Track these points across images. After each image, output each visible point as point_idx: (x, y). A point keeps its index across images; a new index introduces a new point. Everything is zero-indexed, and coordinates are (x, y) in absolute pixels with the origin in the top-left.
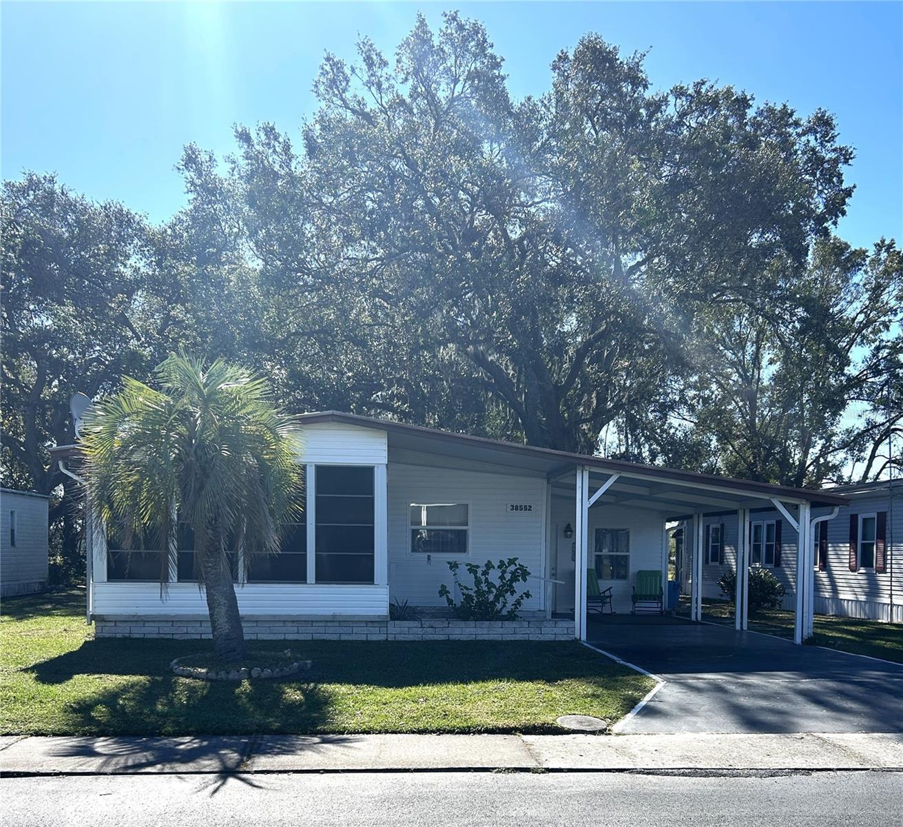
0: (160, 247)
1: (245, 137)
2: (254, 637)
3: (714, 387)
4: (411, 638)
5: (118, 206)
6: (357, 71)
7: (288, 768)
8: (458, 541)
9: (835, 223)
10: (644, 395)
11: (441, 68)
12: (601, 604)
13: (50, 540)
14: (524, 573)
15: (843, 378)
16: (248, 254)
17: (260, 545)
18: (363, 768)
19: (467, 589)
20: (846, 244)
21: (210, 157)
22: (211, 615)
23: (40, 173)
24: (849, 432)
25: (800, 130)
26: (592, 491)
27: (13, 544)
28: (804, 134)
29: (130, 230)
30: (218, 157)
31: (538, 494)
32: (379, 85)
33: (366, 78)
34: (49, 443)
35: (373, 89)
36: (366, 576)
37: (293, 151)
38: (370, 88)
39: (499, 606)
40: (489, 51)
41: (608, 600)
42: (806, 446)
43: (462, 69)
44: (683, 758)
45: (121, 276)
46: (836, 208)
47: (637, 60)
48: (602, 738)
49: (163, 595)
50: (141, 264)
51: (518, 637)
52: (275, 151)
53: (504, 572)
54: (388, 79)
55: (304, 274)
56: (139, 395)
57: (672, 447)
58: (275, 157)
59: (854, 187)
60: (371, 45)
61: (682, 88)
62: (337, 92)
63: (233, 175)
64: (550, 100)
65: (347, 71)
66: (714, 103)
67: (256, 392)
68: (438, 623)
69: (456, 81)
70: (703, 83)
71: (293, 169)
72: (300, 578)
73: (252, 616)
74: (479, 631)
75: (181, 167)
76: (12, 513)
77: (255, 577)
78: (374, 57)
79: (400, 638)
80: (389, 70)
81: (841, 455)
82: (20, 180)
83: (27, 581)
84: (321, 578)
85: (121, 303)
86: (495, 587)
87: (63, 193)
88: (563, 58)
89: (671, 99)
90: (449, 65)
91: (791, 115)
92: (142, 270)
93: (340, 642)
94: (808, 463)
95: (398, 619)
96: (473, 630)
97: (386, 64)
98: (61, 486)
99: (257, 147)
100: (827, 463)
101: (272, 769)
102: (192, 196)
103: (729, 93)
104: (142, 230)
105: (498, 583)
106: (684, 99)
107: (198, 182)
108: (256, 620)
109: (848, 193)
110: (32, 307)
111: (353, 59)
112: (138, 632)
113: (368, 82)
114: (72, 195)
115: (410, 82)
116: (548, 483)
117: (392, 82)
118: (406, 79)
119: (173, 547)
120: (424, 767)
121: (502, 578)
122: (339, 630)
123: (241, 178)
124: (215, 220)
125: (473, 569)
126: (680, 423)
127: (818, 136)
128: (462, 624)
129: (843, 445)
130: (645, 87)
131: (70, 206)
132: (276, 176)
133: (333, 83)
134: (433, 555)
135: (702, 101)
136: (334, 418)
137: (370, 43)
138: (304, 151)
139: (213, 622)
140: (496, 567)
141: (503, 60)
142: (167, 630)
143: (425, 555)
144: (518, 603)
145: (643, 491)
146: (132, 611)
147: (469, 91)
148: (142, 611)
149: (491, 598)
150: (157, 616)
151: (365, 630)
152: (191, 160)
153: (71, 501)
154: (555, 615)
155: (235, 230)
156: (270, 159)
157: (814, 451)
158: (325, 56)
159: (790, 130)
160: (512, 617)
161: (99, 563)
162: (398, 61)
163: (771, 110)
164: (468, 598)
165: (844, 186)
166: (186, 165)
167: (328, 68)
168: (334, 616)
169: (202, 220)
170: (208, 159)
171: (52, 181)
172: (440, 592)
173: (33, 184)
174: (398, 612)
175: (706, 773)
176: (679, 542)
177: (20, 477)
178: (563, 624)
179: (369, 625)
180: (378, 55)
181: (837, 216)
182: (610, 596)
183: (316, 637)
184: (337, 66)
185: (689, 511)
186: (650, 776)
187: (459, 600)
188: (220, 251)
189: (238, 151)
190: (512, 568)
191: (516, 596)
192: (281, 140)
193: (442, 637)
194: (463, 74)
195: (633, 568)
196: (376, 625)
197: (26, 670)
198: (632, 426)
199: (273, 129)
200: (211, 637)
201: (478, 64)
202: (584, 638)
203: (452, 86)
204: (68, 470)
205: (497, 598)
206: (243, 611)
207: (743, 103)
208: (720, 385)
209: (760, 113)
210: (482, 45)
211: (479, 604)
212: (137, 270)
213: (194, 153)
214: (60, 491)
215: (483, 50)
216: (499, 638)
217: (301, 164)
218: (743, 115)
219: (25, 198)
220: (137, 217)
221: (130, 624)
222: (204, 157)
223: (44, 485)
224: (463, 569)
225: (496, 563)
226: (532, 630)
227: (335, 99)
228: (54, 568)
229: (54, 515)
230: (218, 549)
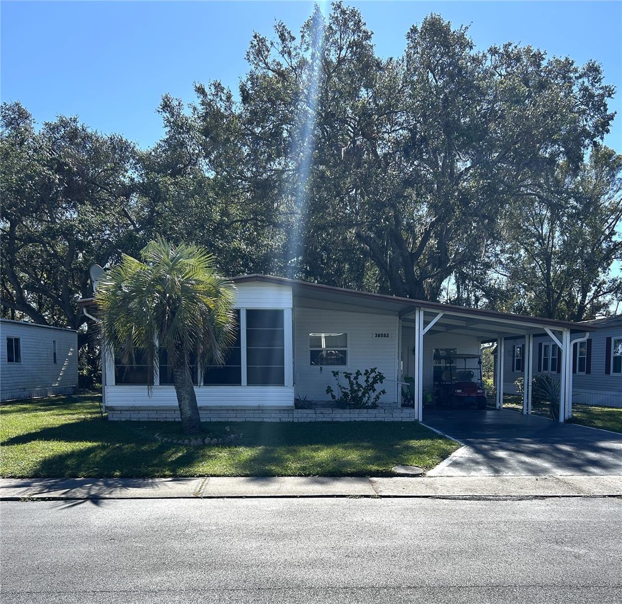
0: (146, 163)
1: (201, 90)
2: (208, 420)
3: (522, 252)
4: (308, 420)
5: (119, 137)
6: (275, 44)
7: (223, 495)
8: (342, 359)
9: (602, 138)
11: (331, 40)
13: (79, 359)
14: (381, 378)
17: (211, 361)
19: (345, 389)
20: (613, 151)
21: (179, 103)
22: (180, 405)
23: (68, 116)
25: (577, 75)
26: (426, 324)
27: (55, 362)
28: (580, 77)
29: (127, 153)
30: (184, 103)
31: (393, 325)
32: (290, 53)
33: (281, 49)
34: (78, 295)
35: (286, 56)
36: (280, 382)
37: (233, 99)
38: (283, 55)
39: (365, 399)
40: (363, 27)
43: (345, 40)
45: (123, 184)
46: (603, 127)
47: (463, 32)
48: (419, 479)
49: (150, 393)
50: (135, 176)
51: (377, 419)
52: (221, 99)
53: (368, 377)
54: (295, 49)
55: (243, 180)
58: (222, 103)
59: (616, 113)
60: (285, 26)
61: (496, 48)
62: (261, 59)
63: (194, 116)
64: (403, 61)
65: (269, 45)
66: (518, 58)
67: (207, 262)
68: (327, 411)
69: (341, 49)
70: (511, 44)
71: (233, 111)
72: (237, 382)
73: (208, 407)
74: (352, 416)
75: (161, 110)
76: (54, 342)
77: (209, 381)
78: (286, 34)
79: (302, 420)
80: (297, 43)
82: (55, 121)
83: (64, 387)
84: (250, 382)
85: (122, 202)
86: (362, 387)
87: (83, 130)
88: (414, 30)
89: (488, 56)
90: (336, 38)
91: (571, 65)
92: (136, 180)
94: (587, 302)
95: (300, 408)
96: (348, 415)
97: (294, 39)
98: (85, 324)
99: (210, 97)
100: (599, 302)
102: (168, 129)
103: (529, 50)
104: (135, 153)
105: (364, 385)
106: (497, 56)
107: (172, 120)
108: (205, 409)
109: (611, 118)
110: (64, 205)
112: (135, 417)
113: (282, 51)
114: (89, 131)
115: (310, 51)
116: (400, 319)
117: (298, 50)
118: (308, 49)
119: (156, 364)
120: (306, 495)
121: (367, 381)
122: (262, 415)
123: (199, 118)
124: (182, 144)
125: (348, 376)
126: (497, 277)
127: (590, 78)
128: (341, 411)
129: (610, 291)
130: (471, 48)
131: (88, 138)
132: (223, 116)
133: (259, 52)
134: (324, 367)
136: (258, 279)
137: (284, 24)
138: (240, 99)
139: (181, 410)
140: (363, 374)
141: (372, 33)
142: (154, 417)
143: (318, 367)
144: (377, 397)
146: (131, 404)
147: (350, 55)
148: (138, 404)
149: (360, 394)
150: (147, 407)
151: (279, 415)
152: (166, 105)
153: (91, 334)
154: (403, 405)
155: (196, 151)
156: (218, 105)
158: (254, 34)
159: (571, 75)
160: (374, 406)
161: (109, 372)
162: (302, 37)
163: (558, 62)
164: (346, 395)
165: (608, 113)
166: (163, 108)
167: (255, 43)
169: (174, 145)
170: (177, 104)
171: (75, 121)
172: (327, 390)
173: (63, 123)
174: (300, 404)
175: (480, 498)
177: (59, 318)
178: (407, 411)
179: (282, 412)
180: (289, 32)
181: (603, 134)
183: (247, 420)
184: (262, 42)
185: (495, 336)
186: (444, 500)
187: (338, 394)
188: (186, 166)
189: (197, 100)
190: (373, 375)
191: (376, 393)
192: (225, 91)
193: (328, 420)
194: (345, 44)
196: (286, 412)
198: (461, 280)
199: (220, 84)
200: (180, 420)
201: (356, 37)
202: (421, 420)
203: (339, 52)
204: (90, 314)
205: (364, 394)
206: (200, 404)
207: (539, 57)
209: (551, 64)
210: (358, 24)
211: (353, 398)
212: (132, 180)
213: (169, 101)
214: (85, 327)
215: (359, 27)
217: (238, 108)
218: (539, 65)
219: (58, 133)
220: (132, 144)
221: (130, 412)
222: (174, 103)
223: (75, 322)
224: (341, 376)
225: (363, 372)
226: (387, 415)
227: (260, 63)
228: (81, 377)
229: (81, 343)
230: (183, 364)
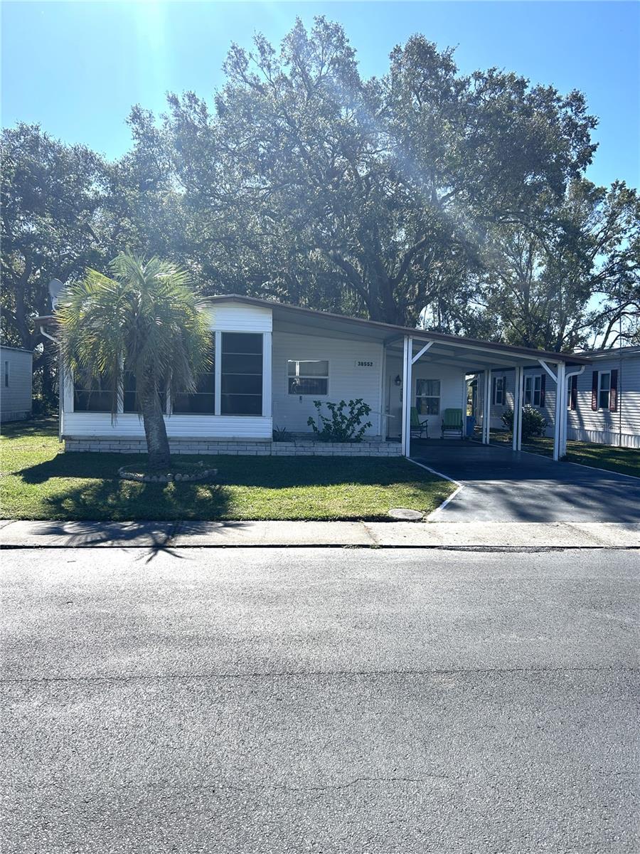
0: (113, 177)
1: (174, 101)
2: (177, 452)
3: (500, 281)
4: (287, 454)
5: (84, 148)
6: (254, 56)
7: (200, 544)
8: (321, 387)
9: (584, 169)
10: (451, 287)
11: (313, 55)
12: (419, 432)
13: (33, 383)
14: (366, 410)
15: (589, 277)
16: (176, 183)
17: (182, 388)
18: (253, 544)
19: (327, 420)
20: (592, 183)
21: (150, 115)
22: (147, 437)
23: (29, 123)
24: (592, 314)
25: (561, 104)
26: (415, 353)
27: (7, 385)
28: (564, 106)
29: (92, 165)
30: (155, 115)
31: (377, 354)
32: (269, 67)
33: (260, 61)
34: (33, 314)
35: (265, 69)
36: (256, 410)
37: (208, 111)
38: (262, 68)
39: (349, 432)
40: (346, 44)
41: (425, 429)
42: (563, 324)
43: (327, 56)
44: (475, 539)
45: (86, 197)
46: (585, 159)
47: (449, 53)
48: (420, 524)
49: (114, 422)
50: (99, 189)
51: (362, 454)
52: (195, 111)
53: (353, 409)
54: (275, 63)
55: (215, 197)
56: (98, 281)
57: (470, 322)
58: (196, 115)
59: (598, 144)
60: (263, 39)
61: (480, 73)
62: (239, 71)
63: (166, 128)
64: (388, 80)
65: (247, 57)
66: (502, 84)
67: (182, 280)
68: (306, 444)
69: (323, 65)
70: (495, 70)
71: (208, 124)
72: (210, 411)
73: (177, 437)
74: (335, 450)
75: (129, 121)
76: (6, 363)
77: (177, 410)
78: (266, 47)
79: (280, 454)
80: (277, 56)
81: (587, 330)
82: (15, 128)
83: (16, 412)
84: (225, 412)
85: (85, 216)
86: (346, 419)
87: (45, 138)
88: (398, 50)
89: (472, 80)
90: (318, 53)
91: (555, 93)
92: (101, 193)
93: (237, 456)
94: (565, 335)
95: (279, 441)
96: (331, 449)
97: (274, 52)
98: (42, 345)
99: (183, 108)
100: (577, 335)
101: (189, 545)
102: (136, 142)
103: (512, 77)
104: (101, 165)
105: (348, 416)
106: (481, 80)
107: (141, 132)
108: (179, 441)
109: (594, 148)
110: (22, 218)
111: (251, 48)
112: (95, 448)
113: (261, 64)
114: (51, 140)
115: (291, 65)
116: (384, 347)
117: (278, 64)
118: (288, 63)
119: (120, 388)
120: (295, 544)
121: (351, 412)
122: (237, 448)
123: (171, 129)
124: (153, 159)
125: (331, 406)
126: (477, 306)
127: (574, 108)
128: (323, 444)
129: (589, 323)
130: (455, 72)
131: (50, 147)
132: (196, 129)
133: (236, 64)
134: (303, 396)
135: (494, 83)
136: (236, 299)
137: (262, 37)
138: (216, 112)
139: (148, 442)
140: (347, 405)
141: (356, 51)
142: (116, 447)
143: (298, 396)
144: (363, 430)
145: (451, 354)
146: (90, 433)
147: (332, 72)
148: (99, 433)
149: (344, 426)
150: (108, 437)
151: (256, 448)
152: (136, 116)
153: (49, 355)
154: (388, 439)
155: (167, 166)
156: (192, 117)
157: (569, 327)
158: (232, 45)
159: (554, 104)
160: (358, 440)
161: (68, 399)
162: (283, 50)
163: (541, 90)
164: (328, 426)
165: (591, 144)
166: (133, 120)
167: (233, 54)
168: (233, 438)
169: (143, 160)
170: (148, 116)
171: (37, 129)
172: (308, 422)
173: (23, 131)
174: (278, 436)
175: (492, 549)
176: (475, 389)
177: (12, 338)
178: (393, 445)
179: (258, 444)
180: (268, 45)
181: (586, 164)
182: (427, 426)
183: (221, 452)
184: (240, 53)
185: (481, 367)
186: (453, 551)
187: (321, 428)
188: (155, 181)
189: (169, 111)
190: (359, 406)
191: (361, 426)
192: (199, 103)
193: (309, 454)
194: (327, 59)
195: (443, 406)
196: (263, 444)
197: (15, 474)
198: (443, 308)
199: (194, 95)
200: (147, 452)
201: (339, 53)
202: (408, 455)
203: (320, 68)
204: (47, 333)
205: (348, 427)
206: (169, 434)
207: (522, 84)
208: (505, 281)
209: (534, 92)
210: (341, 40)
211: (336, 431)
212: (97, 193)
213: (139, 112)
214: (41, 348)
215: (342, 43)
216: (349, 454)
217: (213, 121)
218: (522, 93)
219: (18, 141)
220: (97, 155)
221: (89, 442)
222: (145, 115)
223: (30, 344)
224: (324, 407)
225: (347, 403)
226: (372, 449)
227: (238, 75)
228: (36, 403)
229: (36, 365)
230: (152, 390)
